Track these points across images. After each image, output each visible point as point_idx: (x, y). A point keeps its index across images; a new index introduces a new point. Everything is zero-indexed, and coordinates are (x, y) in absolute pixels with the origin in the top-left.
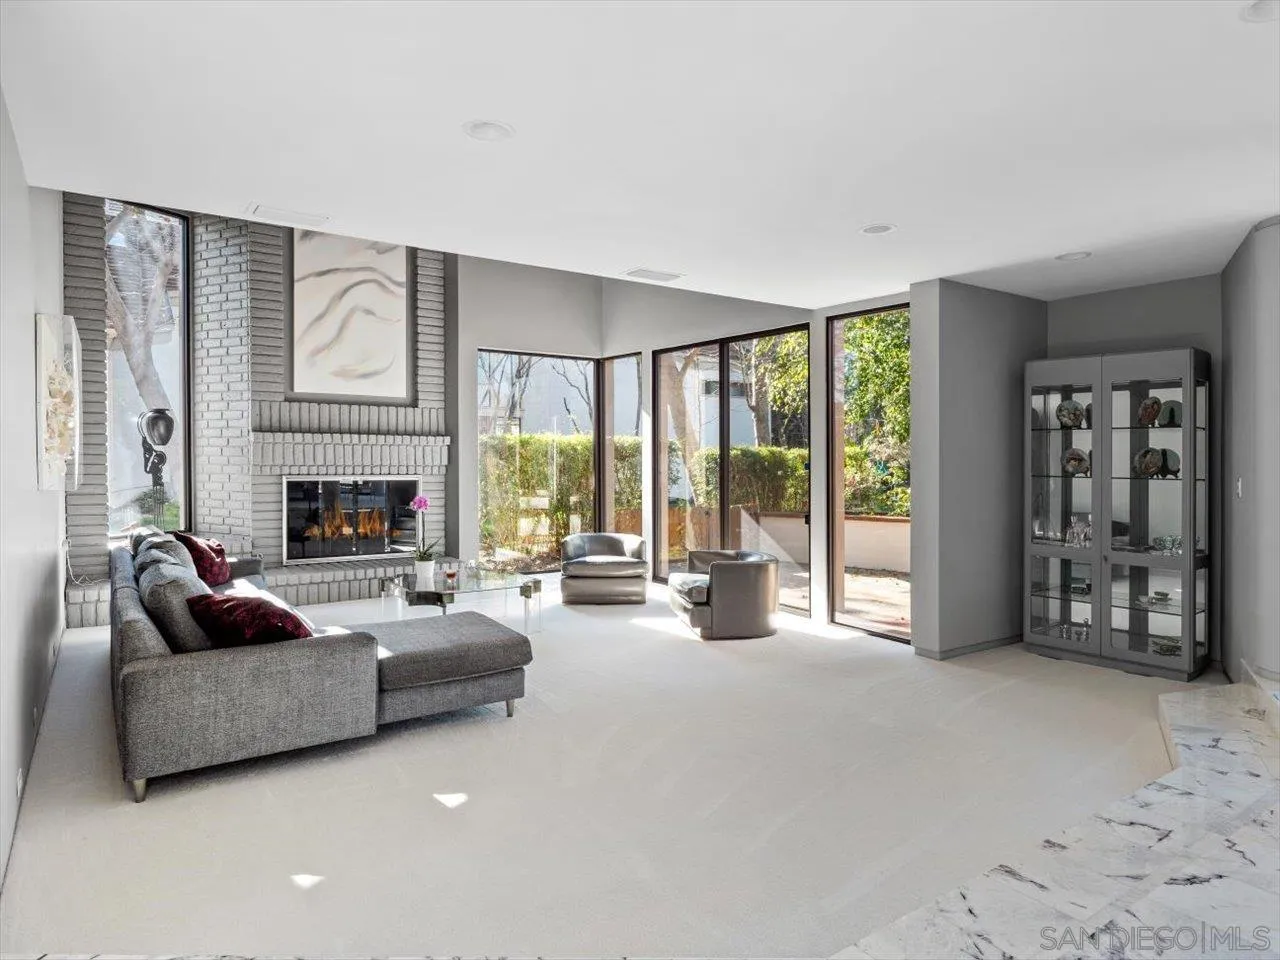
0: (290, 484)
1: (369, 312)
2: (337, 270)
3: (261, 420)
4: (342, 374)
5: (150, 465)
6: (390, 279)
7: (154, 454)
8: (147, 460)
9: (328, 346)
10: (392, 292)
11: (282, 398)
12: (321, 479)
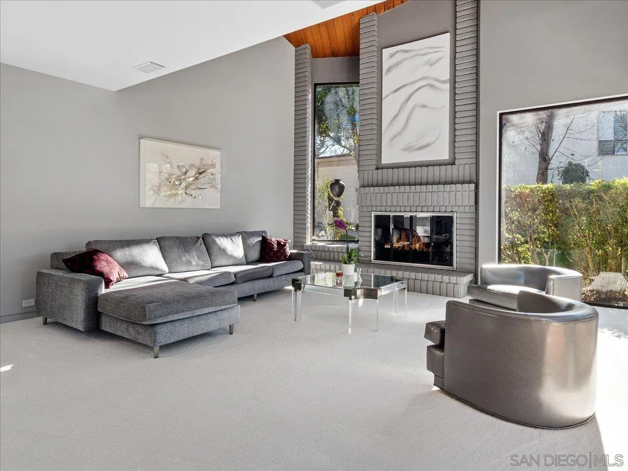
0: (377, 217)
1: (424, 106)
2: (405, 85)
3: (363, 181)
4: (408, 149)
5: (331, 207)
6: (437, 80)
7: (334, 201)
8: (330, 205)
9: (399, 134)
10: (439, 89)
11: (374, 167)
12: (392, 214)
